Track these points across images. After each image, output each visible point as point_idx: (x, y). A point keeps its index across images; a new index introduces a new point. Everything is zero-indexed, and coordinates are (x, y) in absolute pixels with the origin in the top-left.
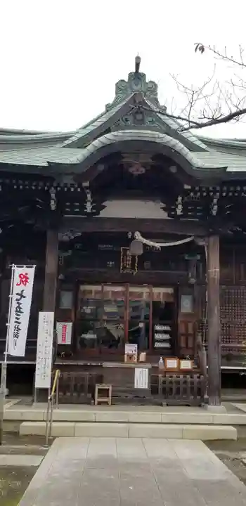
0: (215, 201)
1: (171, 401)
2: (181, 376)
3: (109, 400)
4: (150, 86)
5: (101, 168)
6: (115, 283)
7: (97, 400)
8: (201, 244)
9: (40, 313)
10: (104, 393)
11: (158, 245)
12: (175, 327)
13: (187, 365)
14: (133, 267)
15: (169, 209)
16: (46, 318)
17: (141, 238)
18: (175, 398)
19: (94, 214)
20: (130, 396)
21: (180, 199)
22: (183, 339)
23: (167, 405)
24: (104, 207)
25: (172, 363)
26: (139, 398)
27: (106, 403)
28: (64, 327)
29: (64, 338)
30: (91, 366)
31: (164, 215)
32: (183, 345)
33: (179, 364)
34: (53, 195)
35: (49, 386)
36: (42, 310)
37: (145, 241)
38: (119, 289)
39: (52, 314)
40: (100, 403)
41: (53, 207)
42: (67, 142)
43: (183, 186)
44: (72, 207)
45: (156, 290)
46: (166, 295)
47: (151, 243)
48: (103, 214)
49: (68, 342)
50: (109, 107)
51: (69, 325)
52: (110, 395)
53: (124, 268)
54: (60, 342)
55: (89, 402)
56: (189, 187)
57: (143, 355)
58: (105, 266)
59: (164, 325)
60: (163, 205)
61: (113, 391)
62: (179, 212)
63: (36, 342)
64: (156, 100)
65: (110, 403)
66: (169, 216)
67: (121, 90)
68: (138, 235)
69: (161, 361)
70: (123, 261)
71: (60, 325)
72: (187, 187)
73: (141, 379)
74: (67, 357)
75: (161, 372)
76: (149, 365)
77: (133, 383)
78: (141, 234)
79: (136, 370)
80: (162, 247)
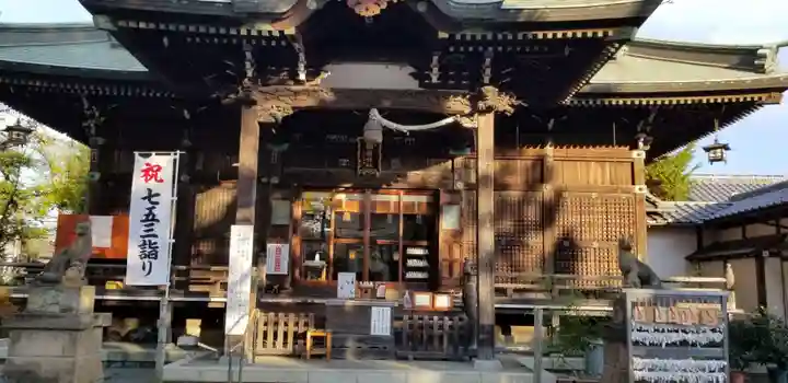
0: (488, 61)
1: (419, 353)
2: (436, 318)
3: (327, 352)
6: (349, 189)
7: (309, 351)
9: (233, 227)
11: (405, 128)
13: (443, 301)
14: (376, 166)
15: (421, 75)
16: (242, 235)
17: (379, 117)
18: (426, 350)
20: (365, 347)
21: (435, 58)
22: (445, 267)
23: (415, 359)
25: (423, 299)
26: (376, 349)
27: (323, 356)
29: (277, 265)
31: (414, 85)
32: (445, 274)
33: (433, 301)
34: (248, 55)
36: (236, 223)
37: (386, 122)
39: (251, 229)
40: (313, 357)
43: (437, 35)
44: (279, 73)
47: (394, 126)
49: (284, 271)
51: (285, 248)
52: (329, 344)
53: (363, 167)
56: (446, 35)
58: (336, 165)
60: (412, 70)
61: (333, 340)
62: (435, 80)
65: (329, 355)
66: (420, 86)
68: (375, 113)
69: (408, 296)
70: (361, 158)
71: (272, 248)
72: (443, 35)
73: (380, 322)
74: (282, 292)
75: (407, 312)
77: (369, 327)
78: (380, 112)
79: (373, 309)
80: (411, 131)
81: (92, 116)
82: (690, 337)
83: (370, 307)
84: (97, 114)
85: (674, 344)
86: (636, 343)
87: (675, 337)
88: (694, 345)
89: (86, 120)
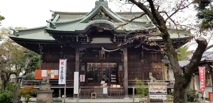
1: (114, 97)
2: (117, 90)
3: (96, 97)
4: (105, 2)
5: (90, 30)
6: (98, 62)
7: (92, 97)
8: (122, 50)
10: (94, 95)
11: (109, 51)
12: (117, 75)
13: (119, 86)
14: (104, 57)
15: (112, 40)
16: (76, 74)
19: (90, 42)
20: (102, 96)
22: (120, 79)
24: (93, 40)
25: (114, 86)
26: (104, 96)
27: (95, 98)
28: (82, 76)
29: (82, 80)
30: (91, 88)
31: (110, 42)
32: (120, 81)
33: (116, 86)
34: (77, 38)
35: (78, 93)
36: (75, 72)
37: (105, 50)
38: (99, 64)
39: (78, 72)
40: (93, 98)
41: (77, 41)
42: (81, 21)
44: (83, 40)
45: (111, 64)
46: (114, 65)
47: (107, 51)
48: (92, 42)
49: (84, 81)
50: (93, 10)
51: (84, 76)
52: (96, 95)
53: (101, 57)
54: (81, 81)
55: (90, 98)
57: (106, 84)
58: (95, 57)
59: (114, 75)
60: (110, 39)
61: (97, 95)
62: (115, 41)
63: (73, 81)
64: (108, 7)
65: (96, 98)
66: (112, 42)
67: (97, 4)
68: (103, 48)
69: (111, 85)
70: (100, 55)
71: (81, 76)
73: (105, 91)
74: (84, 85)
75: (111, 89)
76: (108, 87)
77: (103, 92)
78: (104, 48)
79: (104, 88)
80: (110, 52)
81: (41, 48)
82: (160, 91)
83: (103, 88)
84: (42, 47)
85: (157, 92)
86: (150, 92)
87: (157, 91)
88: (161, 92)
89: (39, 48)
